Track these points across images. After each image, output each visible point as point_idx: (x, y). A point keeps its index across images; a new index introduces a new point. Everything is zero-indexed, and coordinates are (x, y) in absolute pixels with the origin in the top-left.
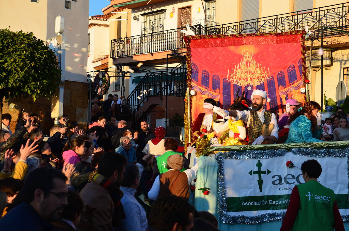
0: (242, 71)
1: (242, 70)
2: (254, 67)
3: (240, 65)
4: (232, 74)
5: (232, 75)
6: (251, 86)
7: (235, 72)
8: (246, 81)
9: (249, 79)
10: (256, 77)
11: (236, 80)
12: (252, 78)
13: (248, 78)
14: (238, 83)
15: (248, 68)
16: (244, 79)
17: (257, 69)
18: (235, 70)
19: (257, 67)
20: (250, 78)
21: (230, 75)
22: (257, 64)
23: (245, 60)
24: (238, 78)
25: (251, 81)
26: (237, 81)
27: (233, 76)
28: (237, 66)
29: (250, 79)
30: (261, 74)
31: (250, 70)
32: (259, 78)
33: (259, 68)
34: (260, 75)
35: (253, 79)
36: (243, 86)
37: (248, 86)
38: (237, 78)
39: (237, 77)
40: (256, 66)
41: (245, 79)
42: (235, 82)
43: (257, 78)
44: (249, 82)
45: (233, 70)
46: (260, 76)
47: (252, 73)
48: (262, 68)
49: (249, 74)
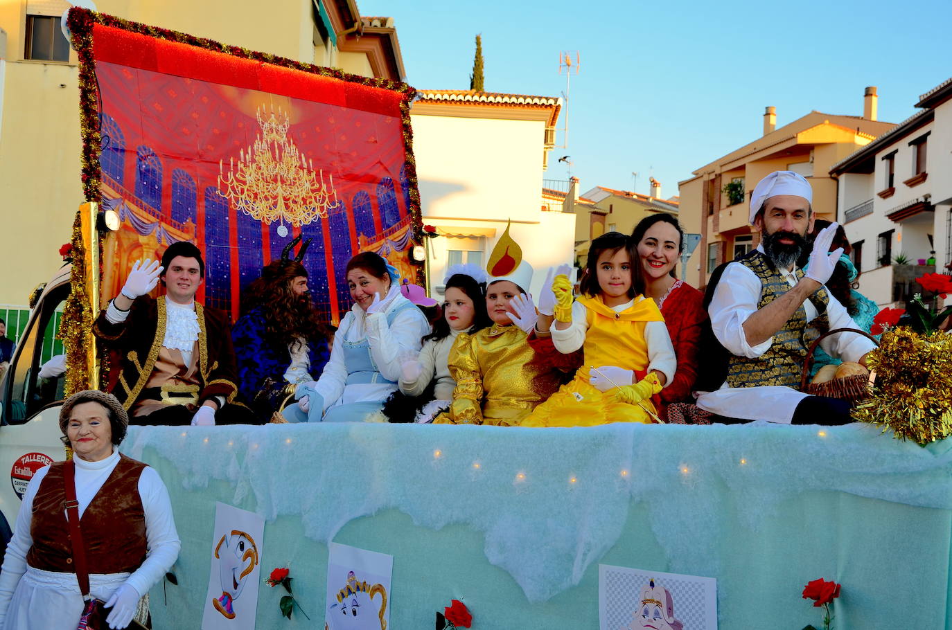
0: (261, 171)
1: (260, 168)
2: (294, 166)
3: (253, 151)
4: (231, 176)
5: (232, 182)
6: (285, 224)
7: (242, 171)
8: (272, 208)
9: (281, 202)
10: (301, 197)
11: (243, 196)
12: (289, 199)
13: (279, 198)
14: (251, 209)
15: (278, 165)
16: (266, 198)
17: (301, 171)
18: (240, 166)
19: (301, 167)
20: (285, 199)
21: (226, 178)
22: (300, 158)
23: (269, 137)
24: (249, 193)
25: (287, 206)
26: (246, 203)
27: (235, 183)
28: (246, 152)
29: (283, 202)
30: (313, 191)
31: (282, 174)
32: (308, 202)
33: (305, 171)
34: (311, 194)
35: (291, 201)
36: (265, 220)
37: (277, 223)
38: (246, 192)
39: (245, 188)
40: (298, 165)
41: (271, 199)
42: (242, 205)
43: (302, 203)
44: (281, 210)
45: (235, 165)
46: (311, 197)
47: (289, 183)
48: (315, 173)
49: (279, 183)
